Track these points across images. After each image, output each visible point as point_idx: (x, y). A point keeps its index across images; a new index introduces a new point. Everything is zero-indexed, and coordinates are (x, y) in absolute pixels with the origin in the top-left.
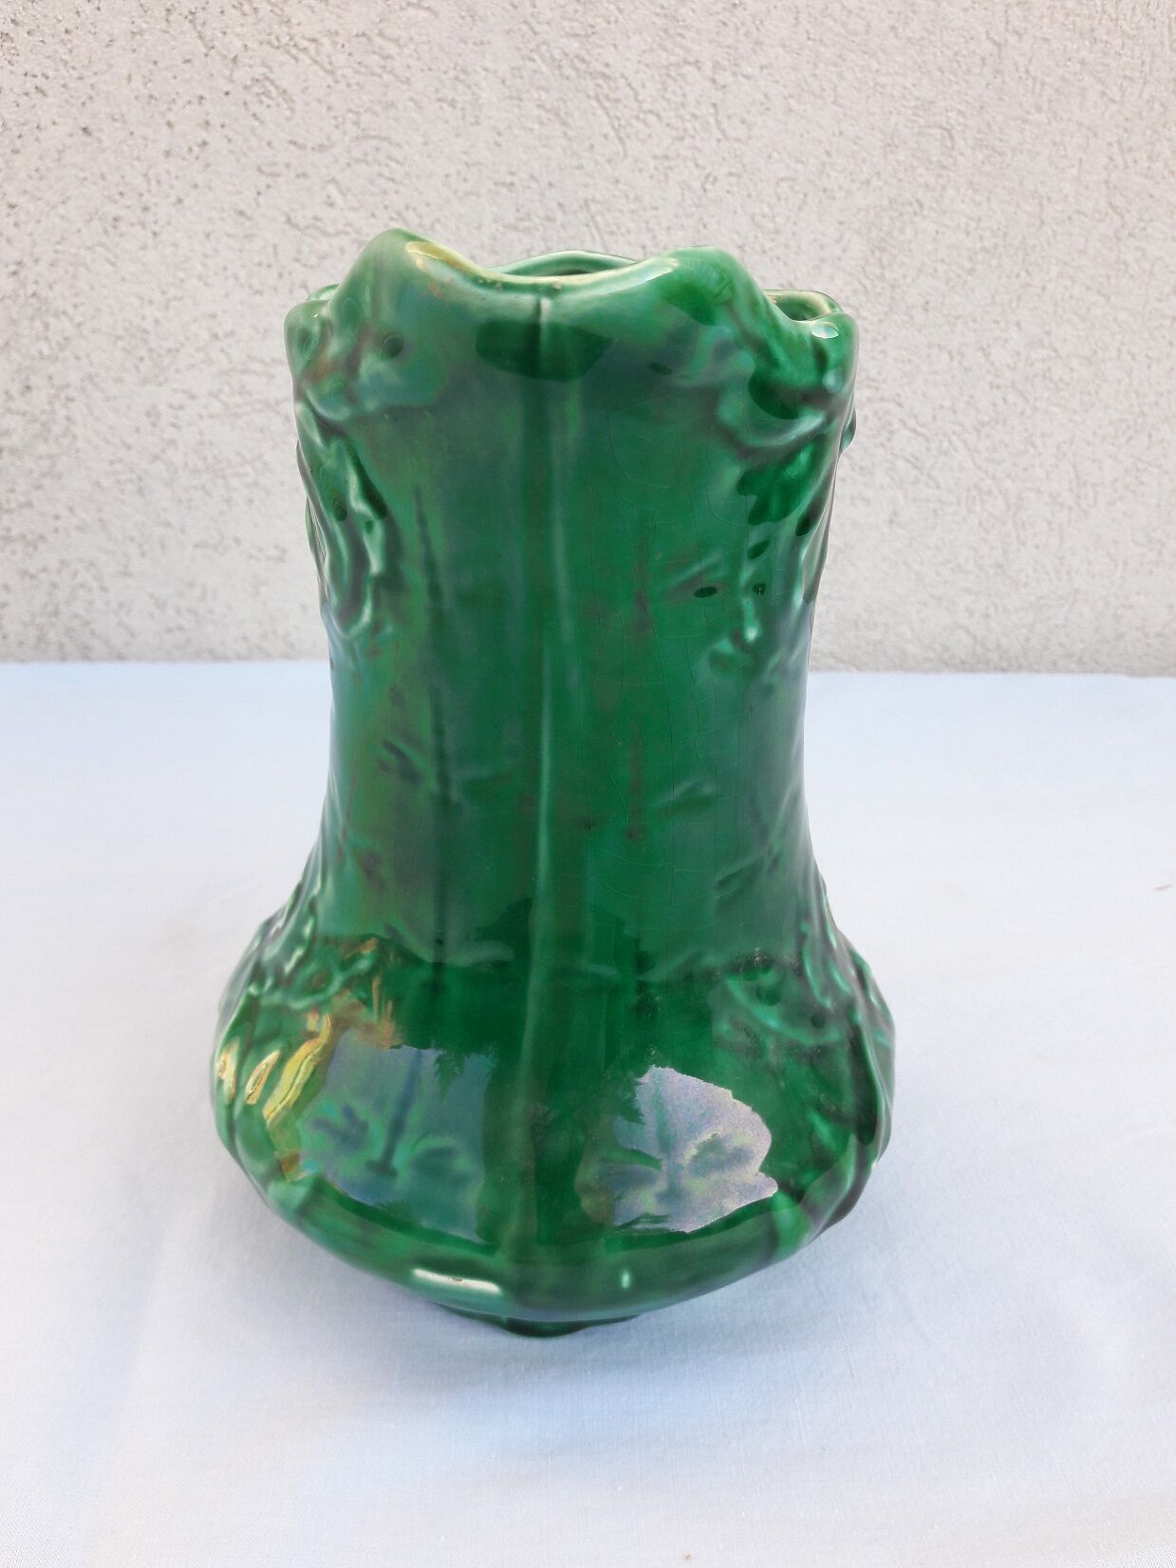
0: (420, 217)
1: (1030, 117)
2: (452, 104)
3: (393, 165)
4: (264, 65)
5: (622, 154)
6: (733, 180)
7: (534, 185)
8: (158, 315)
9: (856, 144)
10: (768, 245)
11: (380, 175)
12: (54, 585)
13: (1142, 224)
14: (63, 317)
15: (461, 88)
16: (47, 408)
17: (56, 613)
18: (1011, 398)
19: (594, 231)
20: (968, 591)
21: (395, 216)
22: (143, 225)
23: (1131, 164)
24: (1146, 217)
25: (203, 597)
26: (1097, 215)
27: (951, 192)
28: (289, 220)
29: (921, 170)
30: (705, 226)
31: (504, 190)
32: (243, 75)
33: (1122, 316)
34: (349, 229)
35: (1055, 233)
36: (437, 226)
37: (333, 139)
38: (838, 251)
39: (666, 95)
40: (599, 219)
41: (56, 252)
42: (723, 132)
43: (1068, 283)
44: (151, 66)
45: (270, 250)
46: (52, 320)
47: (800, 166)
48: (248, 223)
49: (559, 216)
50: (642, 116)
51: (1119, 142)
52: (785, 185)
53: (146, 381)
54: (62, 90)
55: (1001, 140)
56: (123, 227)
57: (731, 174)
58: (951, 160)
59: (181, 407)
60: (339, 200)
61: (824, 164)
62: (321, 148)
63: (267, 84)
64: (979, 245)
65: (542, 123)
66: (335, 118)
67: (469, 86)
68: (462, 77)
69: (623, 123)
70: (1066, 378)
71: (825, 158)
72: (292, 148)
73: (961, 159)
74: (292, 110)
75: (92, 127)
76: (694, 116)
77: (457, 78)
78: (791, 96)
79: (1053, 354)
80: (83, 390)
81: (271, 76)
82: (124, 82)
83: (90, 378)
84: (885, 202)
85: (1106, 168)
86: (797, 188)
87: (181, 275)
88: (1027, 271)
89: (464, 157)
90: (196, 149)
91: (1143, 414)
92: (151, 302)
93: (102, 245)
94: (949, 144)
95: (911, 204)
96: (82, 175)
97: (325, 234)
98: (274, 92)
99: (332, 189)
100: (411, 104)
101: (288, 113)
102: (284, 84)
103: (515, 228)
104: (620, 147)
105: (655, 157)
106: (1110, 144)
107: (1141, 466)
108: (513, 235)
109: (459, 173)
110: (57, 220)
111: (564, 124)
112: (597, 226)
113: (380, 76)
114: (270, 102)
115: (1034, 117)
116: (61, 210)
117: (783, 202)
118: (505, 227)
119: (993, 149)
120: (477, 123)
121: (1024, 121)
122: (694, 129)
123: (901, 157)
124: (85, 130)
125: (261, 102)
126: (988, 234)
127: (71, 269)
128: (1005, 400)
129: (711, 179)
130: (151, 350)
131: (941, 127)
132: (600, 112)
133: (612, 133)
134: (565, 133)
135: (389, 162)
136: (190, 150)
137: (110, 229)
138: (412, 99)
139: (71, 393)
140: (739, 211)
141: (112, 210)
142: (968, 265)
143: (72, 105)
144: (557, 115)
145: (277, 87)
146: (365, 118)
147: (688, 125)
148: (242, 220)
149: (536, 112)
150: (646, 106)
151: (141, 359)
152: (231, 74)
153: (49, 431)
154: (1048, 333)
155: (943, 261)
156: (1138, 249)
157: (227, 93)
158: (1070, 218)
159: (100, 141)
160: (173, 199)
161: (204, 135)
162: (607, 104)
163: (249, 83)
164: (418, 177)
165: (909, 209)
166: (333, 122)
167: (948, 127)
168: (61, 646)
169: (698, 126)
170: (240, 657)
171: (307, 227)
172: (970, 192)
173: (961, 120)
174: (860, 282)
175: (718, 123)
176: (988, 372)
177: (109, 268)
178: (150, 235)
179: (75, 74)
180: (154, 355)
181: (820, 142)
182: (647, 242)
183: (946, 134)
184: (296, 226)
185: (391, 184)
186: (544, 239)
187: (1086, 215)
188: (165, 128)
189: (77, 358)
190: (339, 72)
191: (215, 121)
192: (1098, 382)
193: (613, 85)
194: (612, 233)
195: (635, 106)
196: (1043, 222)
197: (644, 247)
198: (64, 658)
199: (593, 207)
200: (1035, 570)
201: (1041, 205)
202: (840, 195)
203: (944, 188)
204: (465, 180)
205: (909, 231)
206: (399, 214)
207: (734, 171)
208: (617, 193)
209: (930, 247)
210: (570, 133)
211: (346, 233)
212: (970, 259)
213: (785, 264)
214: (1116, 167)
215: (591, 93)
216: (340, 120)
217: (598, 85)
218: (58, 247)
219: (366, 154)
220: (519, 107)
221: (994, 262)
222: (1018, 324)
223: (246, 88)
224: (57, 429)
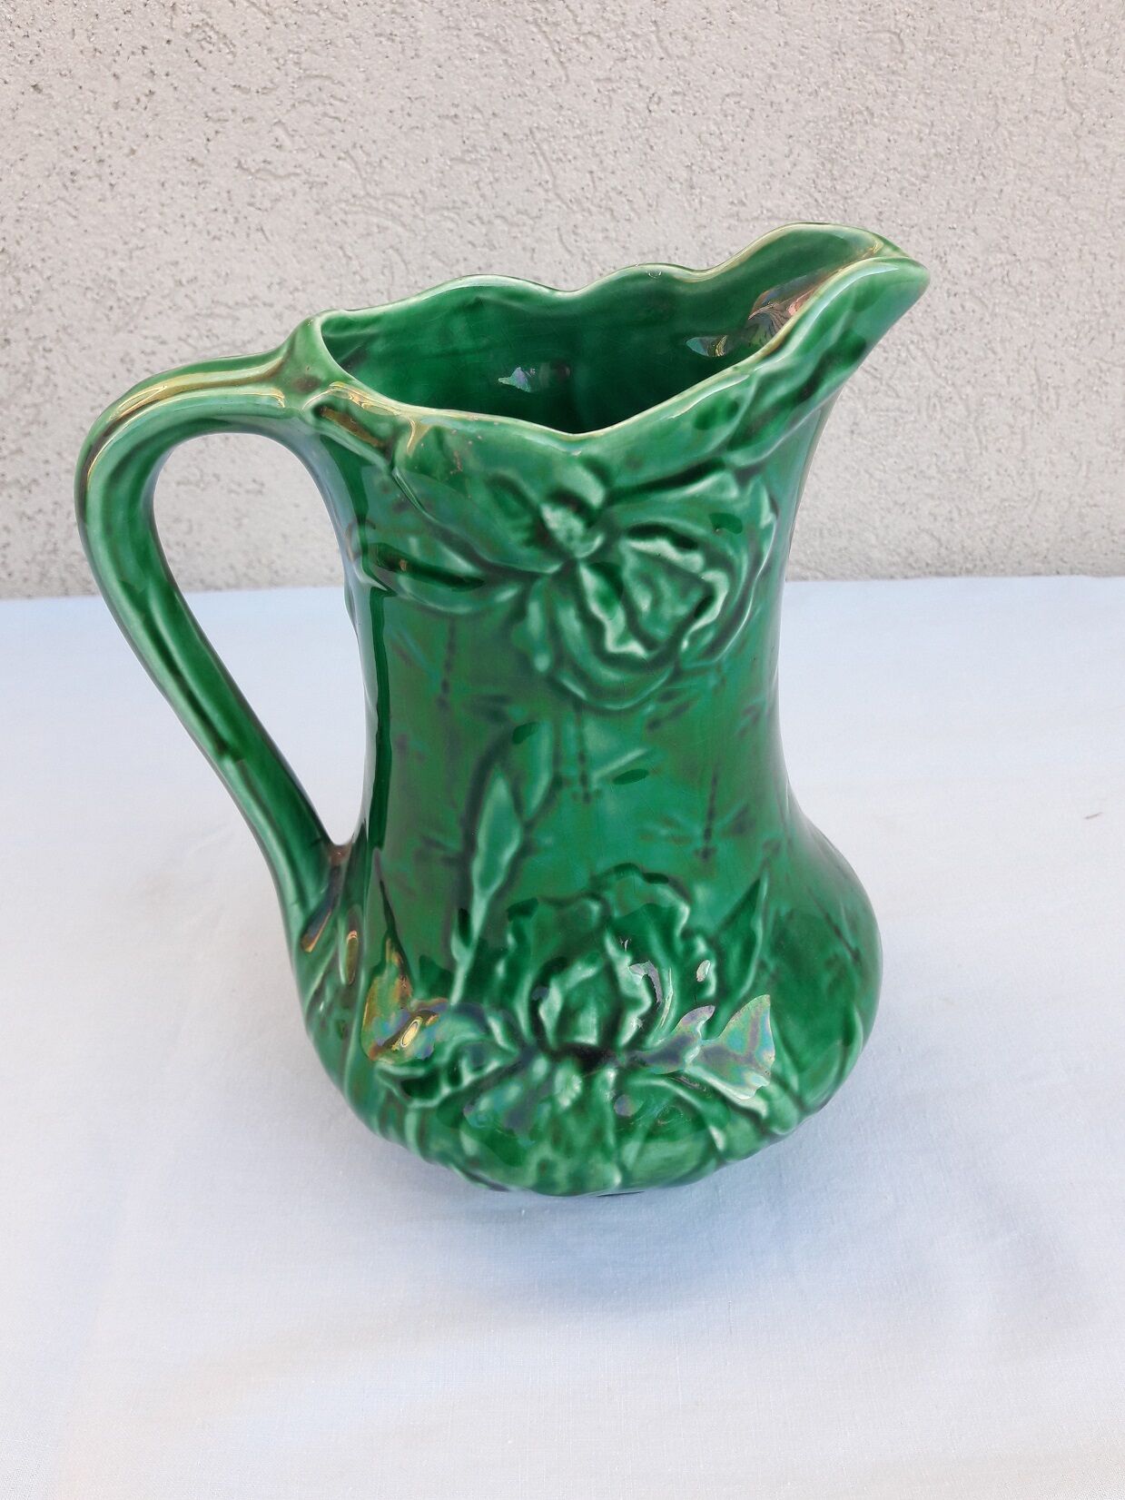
0: (368, 155)
1: (982, 15)
2: (391, 37)
3: (337, 103)
4: (202, 10)
5: (564, 79)
6: (678, 99)
7: (478, 116)
8: (123, 265)
9: (802, 54)
10: (717, 163)
11: (325, 114)
12: (50, 525)
13: (1102, 121)
14: (32, 271)
15: (398, 21)
16: (28, 360)
17: (55, 551)
18: (968, 305)
19: (541, 159)
20: (931, 496)
21: (343, 155)
22: (99, 177)
23: (1089, 59)
24: (1106, 113)
25: (190, 531)
26: (1054, 113)
27: (902, 97)
28: (240, 165)
29: (870, 77)
30: (651, 147)
31: (448, 123)
32: (182, 22)
33: (1083, 215)
34: (298, 171)
35: (1010, 133)
36: (385, 163)
37: (276, 80)
38: (788, 166)
39: (607, 15)
40: (545, 147)
41: (20, 208)
42: (665, 50)
43: (1026, 185)
44: (93, 19)
45: (225, 195)
46: (22, 275)
47: (745, 80)
48: (200, 170)
49: (505, 146)
50: (581, 39)
51: (1076, 37)
52: (731, 101)
53: (117, 330)
54: (11, 49)
55: (952, 41)
56: (81, 181)
57: (675, 93)
58: (902, 66)
59: (153, 353)
60: (287, 143)
61: (770, 77)
62: (265, 91)
63: (207, 29)
64: (933, 151)
65: (482, 52)
66: (277, 60)
67: (406, 19)
68: (399, 10)
69: (562, 47)
70: (1027, 282)
71: (770, 70)
72: (237, 93)
73: (911, 62)
74: (234, 54)
75: (42, 84)
76: (634, 34)
77: (394, 12)
78: (733, 8)
79: (1011, 258)
80: (59, 340)
81: (210, 22)
82: (68, 37)
83: (65, 328)
84: (835, 113)
85: (1062, 65)
86: (743, 103)
87: (141, 225)
88: (982, 174)
89: (406, 91)
90: (143, 99)
91: (1106, 314)
92: (115, 252)
93: (63, 199)
94: (899, 49)
95: (860, 113)
96: (36, 132)
97: (276, 177)
98: (215, 37)
99: (279, 132)
100: (350, 40)
101: (229, 57)
102: (223, 29)
103: (462, 161)
104: (562, 72)
105: (598, 80)
106: (1066, 40)
107: (1104, 367)
108: (461, 167)
109: (402, 109)
110: (18, 178)
111: (505, 51)
112: (543, 154)
113: (317, 14)
114: (211, 47)
115: (986, 15)
116: (20, 167)
117: (730, 118)
118: (451, 160)
119: (945, 52)
120: (417, 56)
121: (976, 20)
122: (635, 48)
123: (849, 66)
124: (35, 87)
125: (202, 48)
126: (941, 139)
127: (35, 224)
128: (963, 307)
129: (656, 99)
130: (119, 300)
131: (889, 31)
132: (539, 37)
133: (553, 58)
134: (506, 61)
135: (332, 101)
136: (138, 100)
137: (69, 184)
138: (350, 36)
139: (48, 344)
140: (685, 130)
141: (69, 164)
142: (922, 172)
143: (20, 63)
144: (496, 42)
145: (217, 33)
146: (305, 57)
147: (630, 45)
148: (194, 167)
149: (475, 41)
150: (586, 28)
151: (111, 308)
152: (171, 23)
153: (31, 382)
154: (1006, 238)
155: (895, 169)
156: (1097, 146)
157: (168, 42)
158: (1026, 118)
159: (50, 97)
160: (126, 150)
161: (150, 85)
162: (545, 28)
163: (189, 30)
164: (363, 115)
165: (859, 117)
166: (275, 63)
167: (898, 31)
168: (63, 581)
169: (639, 45)
170: (229, 586)
171: (258, 171)
172: (922, 97)
173: (910, 23)
174: (811, 195)
175: (660, 41)
176: (945, 279)
177: (72, 222)
178: (107, 186)
179: (21, 33)
180: (123, 303)
181: (765, 54)
182: (594, 168)
183: (895, 38)
184: (247, 170)
185: (337, 122)
186: (491, 170)
187: (1044, 115)
188: (113, 79)
189: (51, 310)
190: (276, 13)
191: (159, 70)
192: (1057, 283)
193: (551, 8)
194: (559, 160)
195: (575, 28)
196: (998, 124)
197: (591, 172)
198: (66, 593)
199: (538, 135)
200: (998, 474)
201: (996, 105)
202: (787, 107)
203: (895, 94)
204: (409, 115)
205: (860, 141)
206: (347, 153)
207: (678, 89)
208: (561, 119)
209: (882, 156)
210: (510, 60)
211: (297, 175)
212: (924, 166)
213: (735, 182)
214: (1073, 63)
215: (530, 19)
216: (281, 61)
217: (535, 9)
218: (21, 204)
219: (309, 95)
220: (458, 36)
221: (949, 168)
222: (975, 230)
223: (187, 35)
224: (39, 380)
